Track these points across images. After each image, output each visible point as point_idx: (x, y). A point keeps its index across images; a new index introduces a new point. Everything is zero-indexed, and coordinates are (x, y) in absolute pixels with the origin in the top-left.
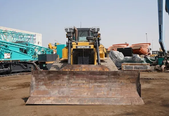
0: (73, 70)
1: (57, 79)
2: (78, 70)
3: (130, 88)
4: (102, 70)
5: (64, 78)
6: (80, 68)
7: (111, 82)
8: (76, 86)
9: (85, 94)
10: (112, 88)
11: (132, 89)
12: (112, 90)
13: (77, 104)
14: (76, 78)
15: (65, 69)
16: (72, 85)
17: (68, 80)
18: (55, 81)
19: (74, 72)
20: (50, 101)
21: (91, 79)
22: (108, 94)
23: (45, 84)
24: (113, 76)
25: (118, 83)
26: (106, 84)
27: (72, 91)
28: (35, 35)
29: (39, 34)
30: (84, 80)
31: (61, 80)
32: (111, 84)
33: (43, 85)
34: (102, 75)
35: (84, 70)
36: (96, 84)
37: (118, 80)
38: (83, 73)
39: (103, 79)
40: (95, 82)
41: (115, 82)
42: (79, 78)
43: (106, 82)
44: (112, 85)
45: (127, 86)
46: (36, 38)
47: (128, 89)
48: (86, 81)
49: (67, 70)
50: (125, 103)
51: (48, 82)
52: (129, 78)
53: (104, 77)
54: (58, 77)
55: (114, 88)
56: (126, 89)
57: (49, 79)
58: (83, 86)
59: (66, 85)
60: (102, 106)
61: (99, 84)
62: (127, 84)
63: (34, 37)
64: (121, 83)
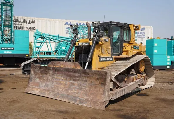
0: (55, 66)
1: (46, 74)
2: (58, 67)
3: (98, 89)
4: (75, 68)
5: (50, 73)
6: (59, 64)
7: (82, 80)
8: (57, 81)
9: (61, 89)
10: (83, 87)
11: (99, 91)
12: (82, 89)
13: (52, 97)
14: (57, 73)
15: (50, 65)
16: (55, 80)
17: (53, 75)
18: (45, 75)
19: (56, 68)
20: (37, 92)
21: (67, 76)
22: (77, 93)
23: (39, 78)
24: (83, 75)
25: (89, 83)
26: (79, 82)
27: (54, 85)
28: (144, 28)
29: (149, 27)
30: (63, 76)
31: (48, 75)
32: (82, 82)
33: (38, 78)
34: (75, 72)
35: (62, 67)
36: (71, 81)
37: (88, 79)
38: (61, 69)
39: (76, 77)
40: (71, 79)
41: (86, 81)
42: (59, 74)
43: (78, 80)
44: (84, 84)
45: (96, 87)
46: (144, 33)
47: (96, 90)
48: (64, 77)
49: (51, 66)
50: (87, 105)
51: (41, 76)
52: (97, 78)
53: (77, 74)
54: (46, 72)
55: (84, 88)
56: (94, 90)
57: (41, 74)
58: (61, 82)
59: (51, 79)
60: (68, 103)
61: (74, 82)
62: (96, 84)
63: (143, 31)
64: (91, 83)
